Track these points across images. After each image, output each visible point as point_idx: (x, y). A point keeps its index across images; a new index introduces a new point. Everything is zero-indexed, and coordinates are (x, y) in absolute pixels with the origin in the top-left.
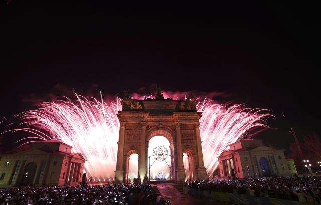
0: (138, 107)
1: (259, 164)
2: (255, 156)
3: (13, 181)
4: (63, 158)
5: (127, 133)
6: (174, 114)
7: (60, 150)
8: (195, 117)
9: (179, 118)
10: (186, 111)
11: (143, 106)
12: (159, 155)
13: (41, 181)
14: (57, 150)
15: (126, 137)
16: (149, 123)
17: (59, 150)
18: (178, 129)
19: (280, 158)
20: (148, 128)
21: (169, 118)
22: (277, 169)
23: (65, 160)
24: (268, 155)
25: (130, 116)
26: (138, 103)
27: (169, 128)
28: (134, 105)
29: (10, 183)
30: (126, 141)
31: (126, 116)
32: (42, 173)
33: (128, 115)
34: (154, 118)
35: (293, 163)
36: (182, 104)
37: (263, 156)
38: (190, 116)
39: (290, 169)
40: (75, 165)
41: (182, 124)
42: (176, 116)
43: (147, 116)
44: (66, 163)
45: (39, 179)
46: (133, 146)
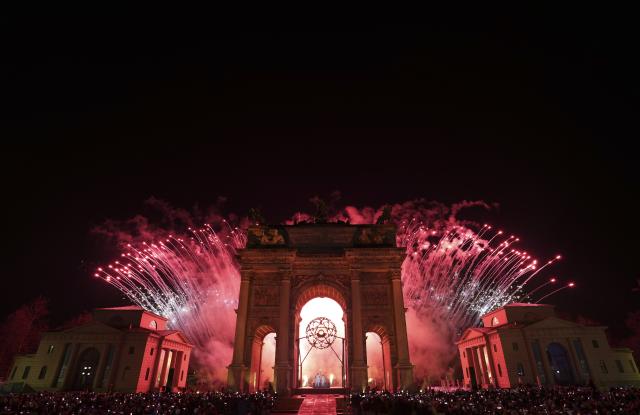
0: (275, 241)
1: (546, 357)
2: (537, 340)
3: (60, 380)
4: (147, 340)
5: (253, 292)
6: (347, 253)
7: (143, 325)
8: (390, 257)
9: (357, 261)
10: (374, 246)
11: (286, 236)
12: (319, 335)
13: (106, 382)
14: (137, 325)
15: (253, 298)
16: (299, 272)
17: (141, 325)
18: (355, 282)
19: (595, 344)
20: (295, 281)
21: (337, 261)
22: (588, 369)
23: (151, 344)
24: (567, 339)
25: (260, 258)
26: (276, 231)
27: (337, 281)
28: (268, 235)
29: (55, 384)
30: (252, 307)
31: (252, 258)
32: (108, 368)
33: (255, 256)
34: (307, 261)
35: (630, 357)
36: (364, 232)
37: (555, 341)
38: (381, 255)
39: (622, 371)
40: (171, 354)
41: (363, 273)
42: (351, 255)
43: (292, 258)
44: (152, 350)
45: (103, 378)
46: (266, 318)
